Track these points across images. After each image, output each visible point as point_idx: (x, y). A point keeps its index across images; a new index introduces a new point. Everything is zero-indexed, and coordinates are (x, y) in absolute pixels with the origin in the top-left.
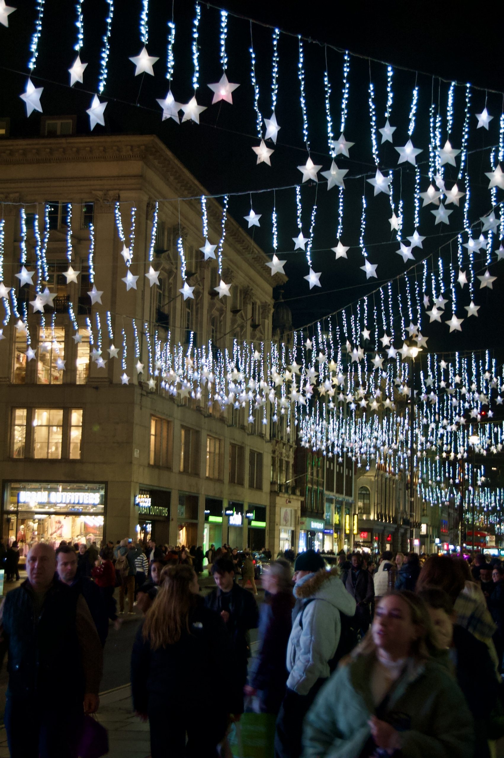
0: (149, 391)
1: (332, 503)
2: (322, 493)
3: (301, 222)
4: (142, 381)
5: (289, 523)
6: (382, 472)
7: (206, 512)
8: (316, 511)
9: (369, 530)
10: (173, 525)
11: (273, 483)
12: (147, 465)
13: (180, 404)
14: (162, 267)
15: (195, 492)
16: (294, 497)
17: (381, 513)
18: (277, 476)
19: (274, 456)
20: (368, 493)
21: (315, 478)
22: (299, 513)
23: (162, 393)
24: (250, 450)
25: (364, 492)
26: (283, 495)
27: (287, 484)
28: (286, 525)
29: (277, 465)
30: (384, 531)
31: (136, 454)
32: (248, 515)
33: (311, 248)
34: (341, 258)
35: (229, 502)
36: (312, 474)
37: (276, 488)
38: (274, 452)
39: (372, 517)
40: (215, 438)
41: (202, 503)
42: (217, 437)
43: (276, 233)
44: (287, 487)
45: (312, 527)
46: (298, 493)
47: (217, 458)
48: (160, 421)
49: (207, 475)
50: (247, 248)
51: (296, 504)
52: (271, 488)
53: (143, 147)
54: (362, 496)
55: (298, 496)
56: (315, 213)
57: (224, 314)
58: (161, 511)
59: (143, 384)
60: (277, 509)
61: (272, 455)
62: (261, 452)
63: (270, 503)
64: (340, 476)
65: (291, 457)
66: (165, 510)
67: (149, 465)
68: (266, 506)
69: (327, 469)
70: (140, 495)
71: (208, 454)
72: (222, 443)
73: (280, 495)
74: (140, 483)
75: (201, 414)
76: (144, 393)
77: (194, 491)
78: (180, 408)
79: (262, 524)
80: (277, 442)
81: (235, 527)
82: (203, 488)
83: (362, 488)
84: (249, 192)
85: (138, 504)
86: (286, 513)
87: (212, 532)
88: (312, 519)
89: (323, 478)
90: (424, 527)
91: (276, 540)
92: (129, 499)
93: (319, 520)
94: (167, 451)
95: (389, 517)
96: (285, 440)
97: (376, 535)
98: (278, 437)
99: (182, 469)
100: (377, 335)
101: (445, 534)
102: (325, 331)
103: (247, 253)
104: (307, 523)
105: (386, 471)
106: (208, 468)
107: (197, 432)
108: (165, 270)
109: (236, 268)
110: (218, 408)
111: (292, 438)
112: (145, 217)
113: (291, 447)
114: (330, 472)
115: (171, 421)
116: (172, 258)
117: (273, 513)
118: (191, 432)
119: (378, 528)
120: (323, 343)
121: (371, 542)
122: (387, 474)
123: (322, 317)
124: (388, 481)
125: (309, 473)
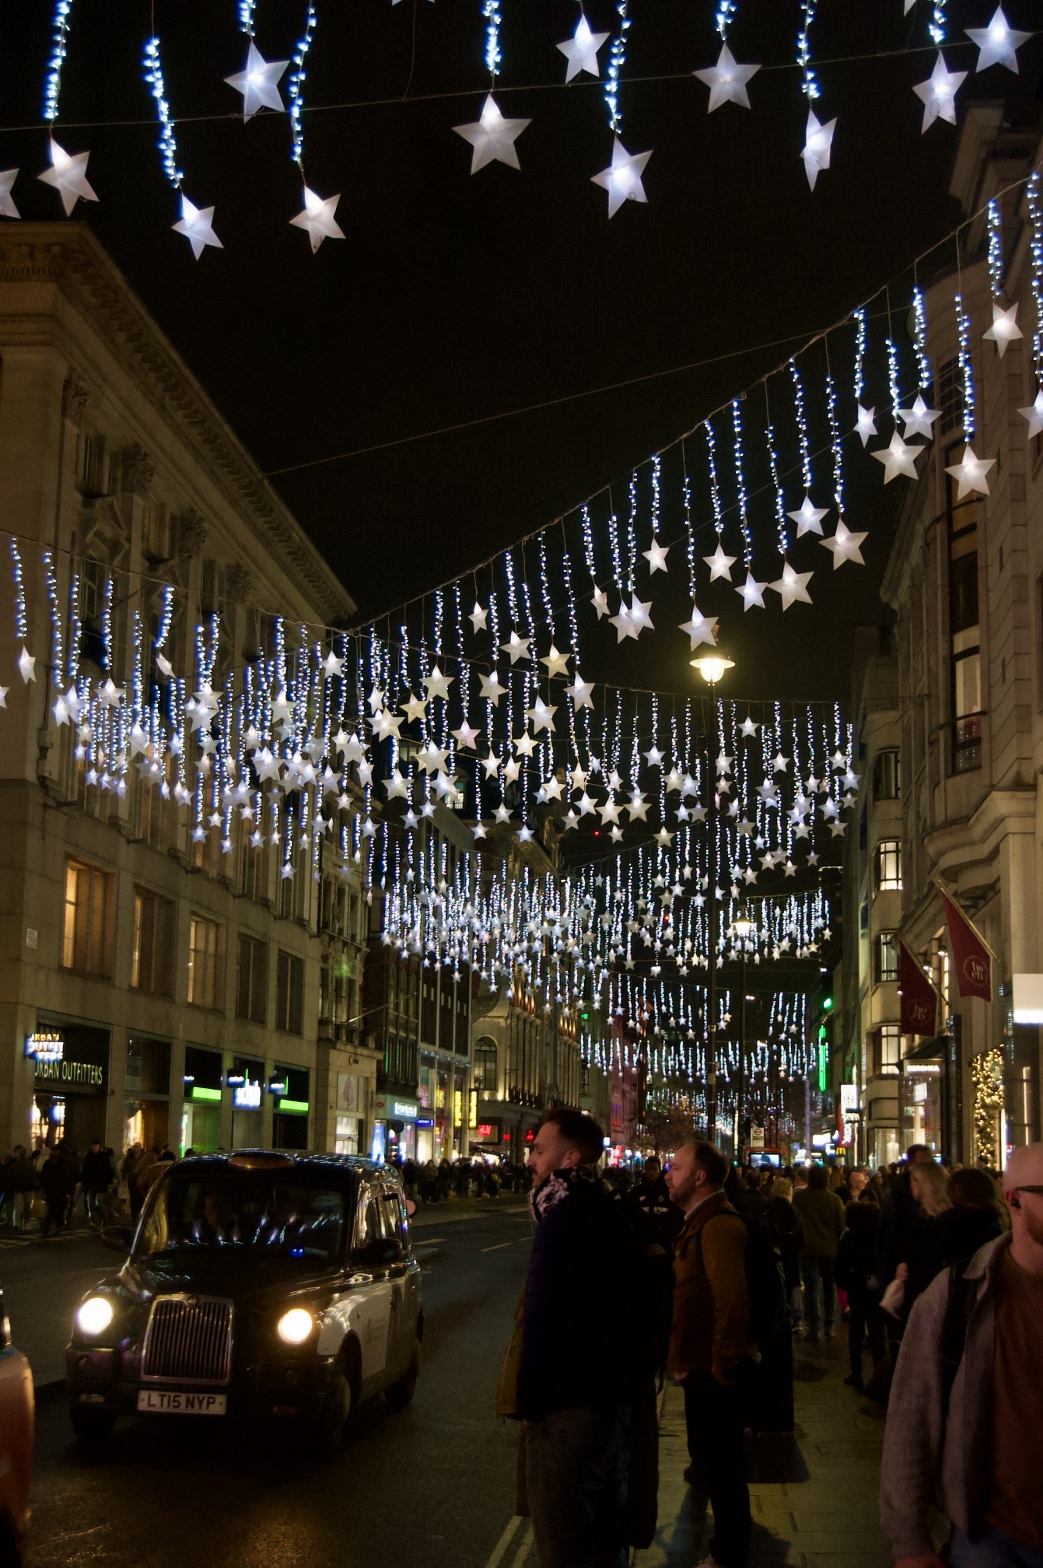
0: (62, 800)
1: (432, 1067)
2: (414, 1046)
4: (46, 774)
5: (354, 1105)
6: (518, 1010)
7: (187, 1078)
8: (403, 1082)
9: (495, 1121)
10: (112, 1104)
11: (323, 1022)
12: (56, 968)
13: (132, 838)
14: (94, 530)
15: (164, 1033)
16: (365, 1052)
17: (516, 1087)
18: (331, 1009)
19: (325, 966)
20: (493, 1049)
21: (402, 1015)
22: (374, 1082)
24: (280, 950)
25: (486, 1048)
26: (343, 1047)
27: (349, 1025)
28: (348, 1110)
29: (331, 988)
30: (520, 1122)
31: (31, 937)
32: (274, 1086)
34: (728, 105)
35: (236, 1059)
36: (397, 1008)
37: (330, 1032)
38: (325, 959)
39: (500, 1096)
40: (208, 921)
41: (178, 1058)
42: (211, 917)
44: (351, 1032)
45: (397, 1112)
46: (372, 1044)
47: (211, 964)
48: (87, 873)
49: (190, 1000)
50: (278, 528)
51: (368, 1068)
52: (319, 1030)
53: (56, 249)
54: (483, 1054)
55: (371, 1049)
57: (230, 658)
58: (87, 1072)
59: (47, 783)
60: (332, 1076)
61: (321, 964)
62: (299, 956)
63: (318, 1063)
64: (446, 1012)
65: (358, 972)
66: (97, 1073)
67: (61, 969)
68: (309, 1068)
69: (425, 1000)
70: (37, 1036)
71: (192, 954)
72: (223, 931)
73: (339, 1046)
74: (39, 1008)
75: (179, 863)
76: (53, 804)
77: (161, 1031)
78: (132, 845)
79: (302, 1107)
80: (332, 938)
81: (247, 1111)
82: (181, 1025)
83: (481, 1039)
85: (33, 1056)
86: (348, 1084)
87: (199, 1123)
88: (396, 1098)
89: (417, 1018)
91: (329, 1139)
92: (12, 1043)
93: (408, 1100)
94: (103, 939)
95: (530, 1096)
96: (346, 934)
97: (507, 1129)
98: (334, 928)
99: (135, 980)
100: (694, 553)
101: (618, 1129)
102: (527, 571)
103: (276, 539)
104: (388, 1105)
105: (525, 1008)
106: (191, 983)
107: (170, 905)
108: (104, 540)
109: (254, 568)
110: (215, 857)
111: (361, 933)
112: (60, 409)
113: (358, 950)
114: (429, 1005)
115: (112, 874)
116: (118, 513)
117: (323, 1084)
118: (156, 903)
119: (512, 1117)
120: (521, 605)
121: (499, 1143)
122: (526, 1014)
123: (520, 538)
124: (528, 1027)
125: (392, 1006)
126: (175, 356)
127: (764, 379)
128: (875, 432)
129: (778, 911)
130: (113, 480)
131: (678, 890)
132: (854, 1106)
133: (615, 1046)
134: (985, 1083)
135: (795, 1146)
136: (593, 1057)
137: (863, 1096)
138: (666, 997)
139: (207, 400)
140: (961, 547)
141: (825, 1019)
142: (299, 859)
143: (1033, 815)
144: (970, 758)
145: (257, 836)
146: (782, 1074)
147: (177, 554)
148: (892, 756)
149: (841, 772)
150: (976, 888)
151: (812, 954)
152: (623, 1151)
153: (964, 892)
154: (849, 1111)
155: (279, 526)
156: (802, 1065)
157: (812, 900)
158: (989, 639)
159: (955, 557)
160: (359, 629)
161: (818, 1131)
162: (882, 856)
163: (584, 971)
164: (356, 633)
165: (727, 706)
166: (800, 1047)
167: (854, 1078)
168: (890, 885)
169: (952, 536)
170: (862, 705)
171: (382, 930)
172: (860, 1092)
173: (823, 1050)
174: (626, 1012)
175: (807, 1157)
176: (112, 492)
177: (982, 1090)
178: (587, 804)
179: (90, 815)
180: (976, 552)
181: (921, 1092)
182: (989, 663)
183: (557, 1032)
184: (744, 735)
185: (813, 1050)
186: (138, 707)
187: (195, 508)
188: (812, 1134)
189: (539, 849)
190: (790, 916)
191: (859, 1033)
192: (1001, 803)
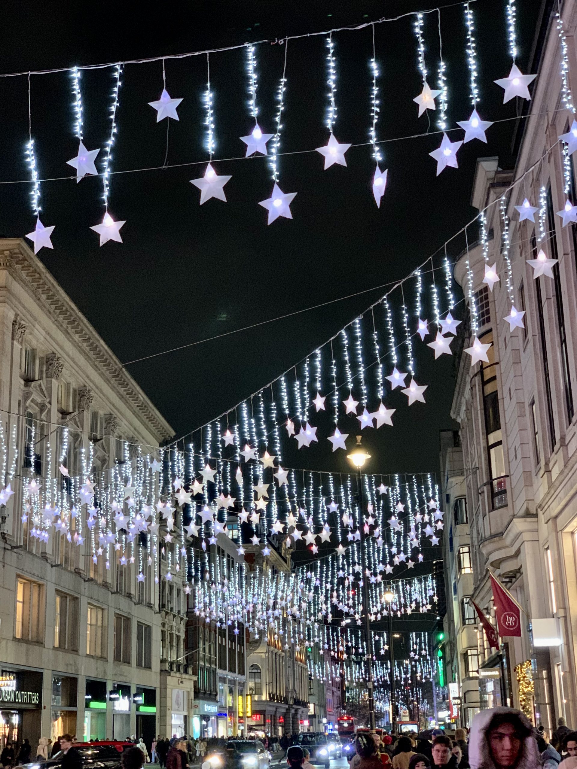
0: (14, 545)
1: (225, 683)
2: (215, 672)
3: (257, 104)
4: (5, 532)
5: (181, 707)
6: (272, 648)
7: (87, 697)
8: (209, 692)
9: (261, 712)
10: (45, 714)
11: (163, 661)
12: (11, 638)
13: (54, 564)
14: (31, 399)
15: (73, 672)
16: (187, 676)
17: (272, 692)
18: (167, 653)
19: (164, 630)
20: (259, 671)
21: (207, 654)
22: (192, 694)
23: (32, 550)
24: (138, 622)
25: (255, 671)
26: (174, 675)
27: (178, 661)
28: (178, 710)
29: (167, 641)
30: (276, 712)
32: (136, 699)
33: (280, 150)
34: (336, 166)
35: (114, 685)
36: (204, 651)
37: (167, 666)
38: (164, 625)
39: (264, 698)
40: (97, 607)
41: (82, 686)
42: (99, 605)
43: (213, 126)
44: (179, 665)
45: (206, 710)
46: (190, 671)
47: (99, 631)
48: (29, 584)
49: (88, 653)
50: (131, 393)
51: (189, 685)
52: (161, 666)
53: (7, 253)
54: (253, 674)
55: (190, 675)
56: (284, 89)
58: (30, 697)
59: (6, 536)
60: (168, 691)
61: (162, 628)
62: (149, 624)
63: (161, 684)
64: (232, 652)
65: (182, 631)
66: (35, 697)
67: (15, 639)
68: (155, 688)
69: (220, 645)
71: (89, 627)
72: (106, 612)
73: (172, 674)
74: (2, 662)
75: (81, 576)
76: (9, 547)
77: (71, 672)
78: (54, 568)
79: (152, 710)
80: (167, 613)
81: (121, 714)
82: (83, 667)
83: (252, 666)
84: (160, 58)
86: (178, 696)
87: (94, 722)
88: (205, 702)
89: (216, 656)
90: (311, 706)
91: (168, 727)
93: (212, 703)
94: (38, 621)
95: (281, 697)
96: (175, 611)
97: (268, 717)
98: (168, 607)
99: (57, 644)
100: (338, 400)
101: (331, 713)
102: (254, 413)
103: (131, 399)
104: (200, 706)
105: (275, 647)
106: (88, 643)
107: (75, 599)
108: (37, 404)
109: (119, 414)
110: (101, 571)
111: (183, 610)
112: (11, 336)
113: (182, 619)
114: (222, 648)
115: (43, 585)
116: (44, 389)
117: (164, 696)
118: (68, 599)
119: (270, 709)
120: (250, 431)
121: (264, 725)
122: (276, 650)
123: (250, 395)
124: (278, 658)
125: (201, 649)
126: (73, 306)
127: (371, 307)
128: (428, 333)
129: (408, 587)
130: (41, 372)
131: (351, 578)
132: (457, 696)
133: (326, 667)
134: (523, 680)
135: (429, 718)
136: (315, 673)
137: (461, 689)
138: (351, 638)
139: (91, 328)
140: (489, 389)
141: (440, 646)
142: (147, 570)
143: (537, 531)
144: (502, 500)
145: (123, 559)
146: (419, 678)
147: (77, 410)
148: (463, 500)
149: (434, 510)
150: (510, 572)
151: (428, 610)
152: (333, 726)
153: (504, 574)
154: (454, 698)
155: (132, 392)
156: (430, 672)
157: (426, 579)
158: (507, 436)
159: (486, 395)
160: (169, 446)
161: (440, 709)
162: (461, 555)
163: (305, 625)
164: (167, 449)
165: (370, 478)
166: (427, 662)
167: (457, 680)
168: (467, 571)
169: (484, 383)
170: (446, 474)
171: (195, 607)
172: (459, 687)
173: (440, 663)
174: (329, 647)
175: (436, 724)
176: (41, 378)
177: (522, 684)
178: (297, 534)
179: (30, 553)
180: (497, 391)
181: (490, 686)
182: (508, 449)
183: (294, 660)
184: (381, 493)
185: (435, 664)
186: (55, 492)
187: (86, 385)
188: (438, 711)
189: (280, 558)
190: (415, 590)
191: (457, 654)
192: (519, 525)
